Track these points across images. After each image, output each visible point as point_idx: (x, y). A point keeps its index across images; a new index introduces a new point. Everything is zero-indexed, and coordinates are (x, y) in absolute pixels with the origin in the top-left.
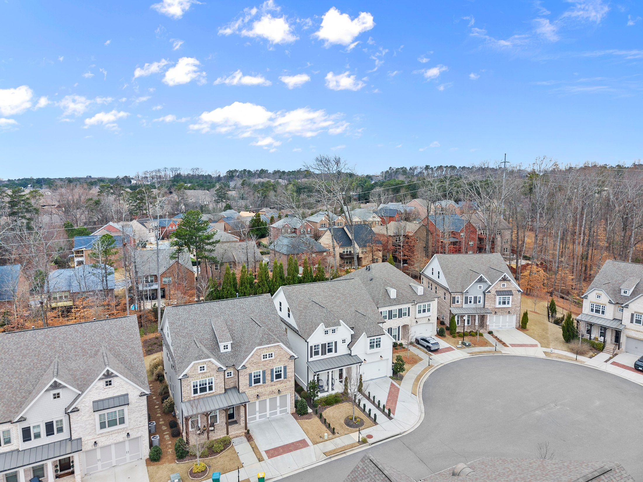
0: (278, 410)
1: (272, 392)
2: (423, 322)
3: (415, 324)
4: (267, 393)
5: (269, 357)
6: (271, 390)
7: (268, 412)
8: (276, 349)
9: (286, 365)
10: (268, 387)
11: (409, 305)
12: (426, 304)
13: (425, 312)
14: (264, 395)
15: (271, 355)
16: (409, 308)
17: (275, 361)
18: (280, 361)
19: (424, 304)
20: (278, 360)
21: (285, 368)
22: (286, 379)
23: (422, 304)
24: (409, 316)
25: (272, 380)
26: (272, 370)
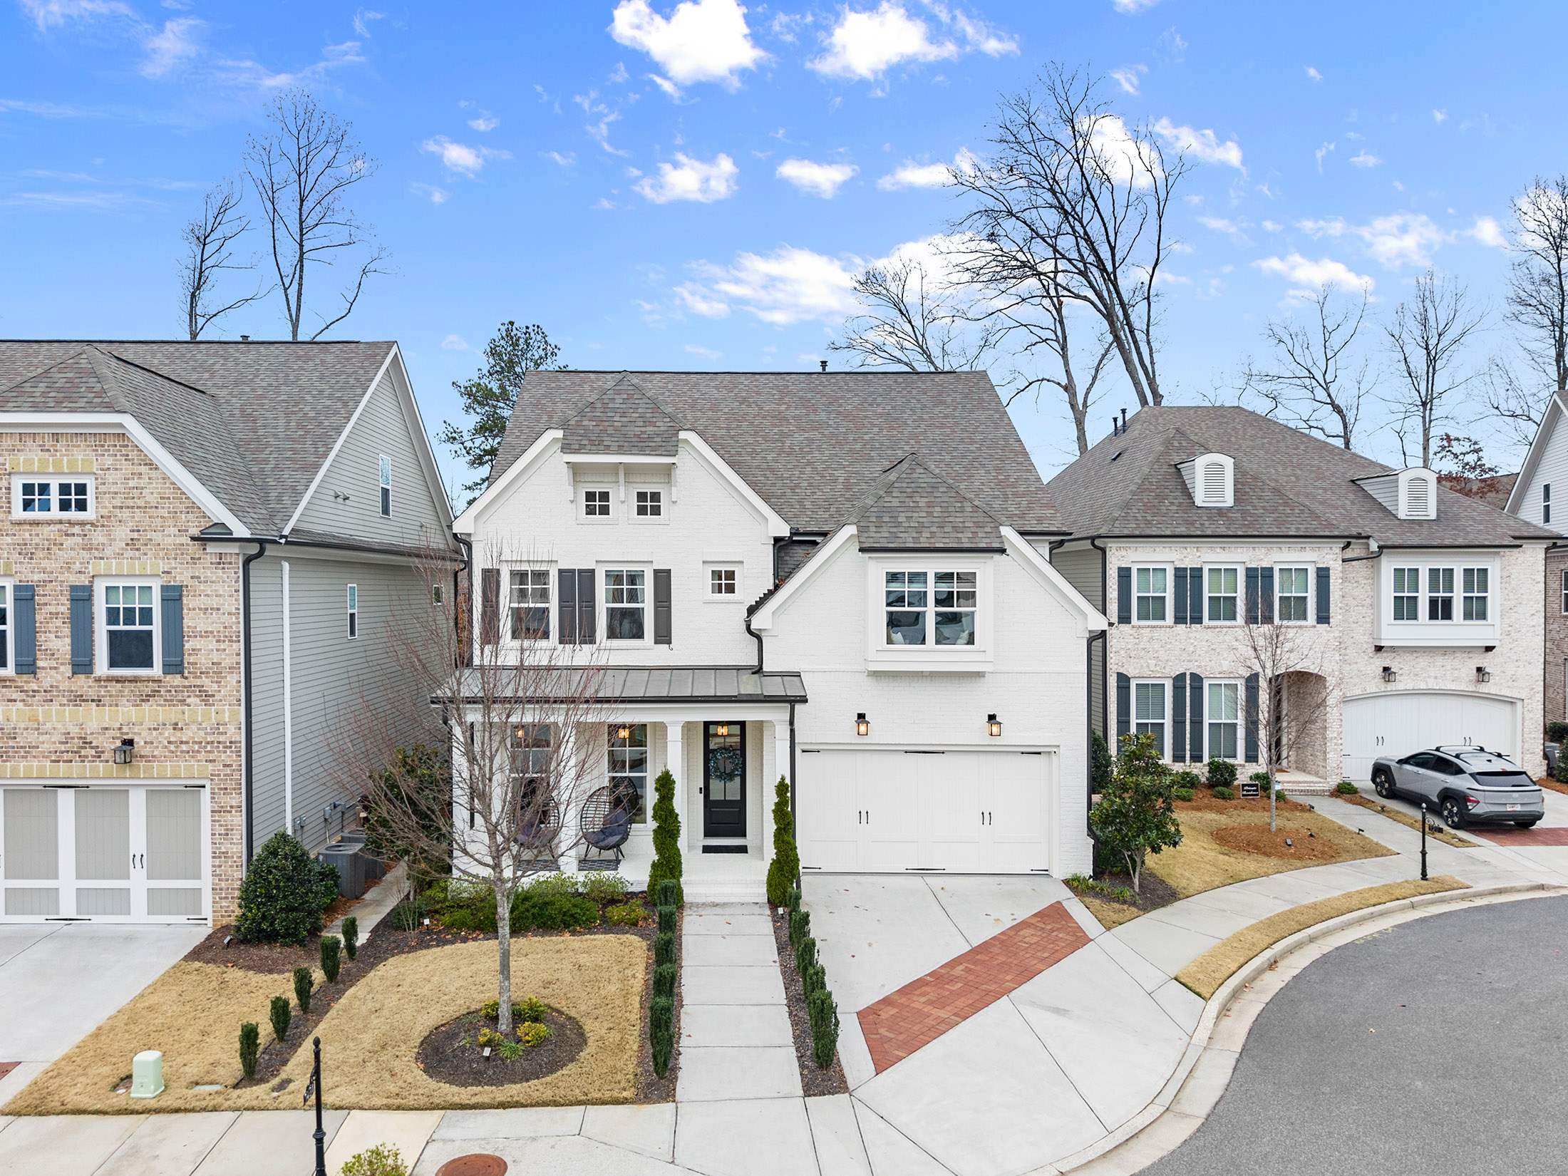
0: (138, 883)
1: (83, 747)
2: (1432, 684)
3: (1375, 684)
4: (49, 743)
5: (65, 506)
6: (74, 730)
7: (67, 883)
8: (108, 461)
9: (182, 576)
10: (55, 707)
11: (1329, 555)
12: (1459, 565)
13: (1447, 615)
14: (28, 751)
15: (74, 497)
16: (1323, 575)
17: (98, 537)
18: (132, 543)
19: (1442, 562)
20: (123, 533)
21: (173, 597)
22: (177, 680)
23: (1424, 565)
24: (1323, 618)
25: (82, 664)
26: (81, 598)
